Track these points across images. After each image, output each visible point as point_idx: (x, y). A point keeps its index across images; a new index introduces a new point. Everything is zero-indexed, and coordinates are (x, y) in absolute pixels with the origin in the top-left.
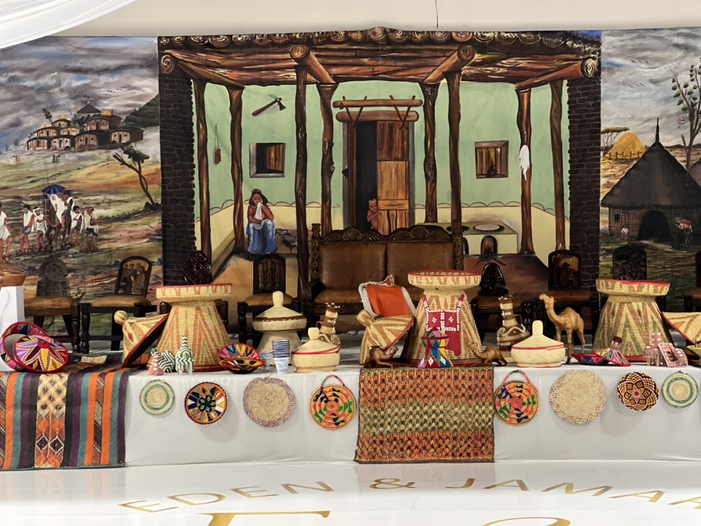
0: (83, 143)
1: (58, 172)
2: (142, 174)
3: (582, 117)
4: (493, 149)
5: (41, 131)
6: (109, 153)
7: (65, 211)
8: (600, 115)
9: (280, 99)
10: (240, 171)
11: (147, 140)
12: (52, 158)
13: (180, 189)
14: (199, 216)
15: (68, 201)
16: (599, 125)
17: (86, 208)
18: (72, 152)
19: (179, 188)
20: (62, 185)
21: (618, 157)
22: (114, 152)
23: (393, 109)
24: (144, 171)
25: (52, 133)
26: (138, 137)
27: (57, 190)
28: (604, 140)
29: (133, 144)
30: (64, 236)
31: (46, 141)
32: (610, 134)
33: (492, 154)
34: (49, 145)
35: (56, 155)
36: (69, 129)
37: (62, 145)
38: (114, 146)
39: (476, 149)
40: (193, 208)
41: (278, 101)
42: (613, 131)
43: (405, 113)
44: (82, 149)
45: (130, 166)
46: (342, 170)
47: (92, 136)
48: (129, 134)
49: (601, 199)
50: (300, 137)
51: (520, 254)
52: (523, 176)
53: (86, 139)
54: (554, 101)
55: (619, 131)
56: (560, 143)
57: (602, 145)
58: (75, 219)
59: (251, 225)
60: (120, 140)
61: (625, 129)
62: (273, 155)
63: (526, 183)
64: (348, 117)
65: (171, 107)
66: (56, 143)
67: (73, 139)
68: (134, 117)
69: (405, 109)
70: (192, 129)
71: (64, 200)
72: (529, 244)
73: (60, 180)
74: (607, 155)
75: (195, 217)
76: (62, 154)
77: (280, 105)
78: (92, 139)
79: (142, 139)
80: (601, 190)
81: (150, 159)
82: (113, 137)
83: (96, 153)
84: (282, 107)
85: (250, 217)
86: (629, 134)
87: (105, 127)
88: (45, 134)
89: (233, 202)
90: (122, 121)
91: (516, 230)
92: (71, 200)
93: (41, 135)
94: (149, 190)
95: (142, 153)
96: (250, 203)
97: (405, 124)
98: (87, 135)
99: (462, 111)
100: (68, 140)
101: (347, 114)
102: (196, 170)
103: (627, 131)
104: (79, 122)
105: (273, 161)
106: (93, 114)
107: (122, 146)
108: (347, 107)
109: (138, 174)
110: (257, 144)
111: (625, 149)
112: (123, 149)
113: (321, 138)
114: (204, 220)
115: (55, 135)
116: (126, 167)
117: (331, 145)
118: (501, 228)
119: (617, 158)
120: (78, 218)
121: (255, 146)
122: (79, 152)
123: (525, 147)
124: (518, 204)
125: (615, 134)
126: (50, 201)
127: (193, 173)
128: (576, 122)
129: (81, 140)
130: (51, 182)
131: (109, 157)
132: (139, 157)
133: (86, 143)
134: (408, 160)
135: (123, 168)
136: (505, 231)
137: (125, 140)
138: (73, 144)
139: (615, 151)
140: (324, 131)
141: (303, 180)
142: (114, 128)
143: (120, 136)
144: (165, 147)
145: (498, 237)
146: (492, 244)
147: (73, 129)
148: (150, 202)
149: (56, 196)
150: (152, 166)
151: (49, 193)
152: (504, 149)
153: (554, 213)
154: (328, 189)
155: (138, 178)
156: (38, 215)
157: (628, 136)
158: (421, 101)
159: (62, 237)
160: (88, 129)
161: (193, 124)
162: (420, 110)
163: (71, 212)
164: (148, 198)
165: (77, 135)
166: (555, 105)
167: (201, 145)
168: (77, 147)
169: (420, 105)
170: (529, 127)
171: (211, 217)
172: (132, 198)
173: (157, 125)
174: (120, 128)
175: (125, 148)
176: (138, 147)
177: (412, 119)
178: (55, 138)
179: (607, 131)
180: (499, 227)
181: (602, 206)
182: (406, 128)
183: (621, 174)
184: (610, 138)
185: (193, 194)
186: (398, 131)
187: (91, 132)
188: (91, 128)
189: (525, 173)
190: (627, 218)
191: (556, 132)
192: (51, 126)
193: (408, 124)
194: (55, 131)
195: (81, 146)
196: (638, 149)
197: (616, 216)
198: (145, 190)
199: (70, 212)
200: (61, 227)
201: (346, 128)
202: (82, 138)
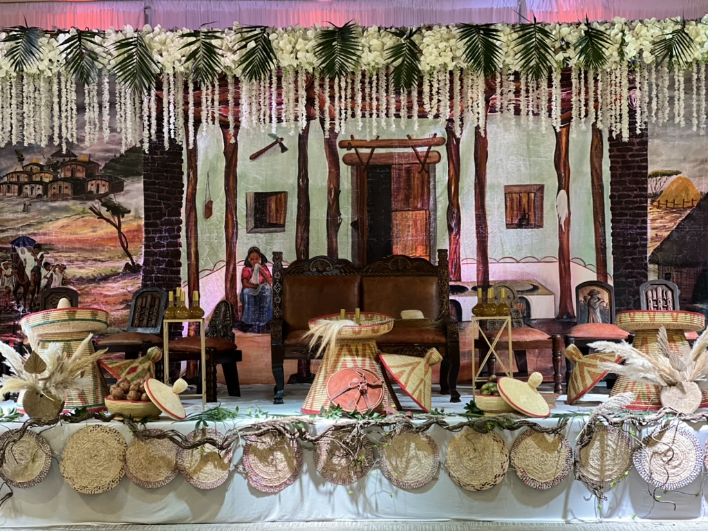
0: (56, 191)
1: (28, 223)
2: (122, 231)
3: (625, 157)
4: (526, 195)
5: (11, 175)
6: (84, 205)
7: (35, 267)
8: (647, 155)
9: (282, 139)
10: (235, 225)
11: (128, 192)
12: (23, 206)
13: (165, 249)
14: (187, 279)
15: (38, 257)
16: (646, 168)
17: (58, 265)
18: (44, 201)
19: (164, 247)
20: (33, 238)
21: (669, 205)
22: (90, 203)
23: (410, 150)
24: (124, 228)
25: (24, 178)
26: (117, 187)
27: (27, 243)
28: (652, 186)
29: (112, 196)
30: (33, 296)
31: (16, 187)
32: (659, 178)
33: (524, 200)
34: (20, 191)
35: (27, 203)
36: (43, 174)
37: (34, 192)
38: (90, 196)
39: (505, 194)
40: (179, 270)
41: (278, 141)
42: (663, 174)
43: (425, 154)
44: (55, 198)
45: (108, 221)
46: (350, 222)
47: (66, 184)
48: (107, 183)
49: (649, 255)
50: (301, 183)
51: (558, 318)
52: (560, 226)
53: (60, 187)
54: (595, 137)
55: (669, 175)
56: (602, 187)
57: (649, 191)
58: (45, 277)
59: (246, 290)
60: (98, 191)
61: (677, 173)
62: (273, 206)
63: (564, 234)
64: (357, 160)
65: (156, 154)
66: (27, 189)
67: (46, 186)
68: (113, 164)
69: (425, 149)
70: (181, 179)
71: (34, 254)
72: (568, 306)
73: (30, 232)
74: (655, 204)
75: (182, 282)
76: (33, 202)
77: (282, 145)
78: (66, 187)
79: (122, 190)
80: (649, 244)
81: (131, 214)
82: (89, 187)
83: (70, 203)
84: (284, 149)
85: (245, 280)
86: (680, 178)
87: (81, 175)
88: (15, 179)
89: (225, 263)
90: (101, 168)
91: (553, 292)
92: (42, 255)
93: (11, 180)
94: (129, 249)
95: (122, 207)
96: (245, 264)
97: (426, 167)
98: (61, 183)
99: (489, 149)
100: (41, 187)
101: (356, 156)
102: (183, 226)
103: (679, 175)
104: (54, 167)
105: (273, 213)
106: (68, 158)
107: (100, 197)
108: (356, 147)
109: (117, 231)
110: (255, 193)
111: (676, 196)
112: (101, 201)
113: (325, 184)
114: (192, 284)
115: (26, 180)
116: (105, 221)
117: (338, 192)
118: (535, 288)
119: (667, 207)
120: (48, 276)
121: (252, 195)
122: (52, 201)
123: (563, 192)
124: (555, 260)
125: (665, 178)
126: (18, 254)
127: (179, 229)
128: (618, 162)
129: (54, 188)
130: (21, 233)
131: (84, 209)
132: (118, 211)
133: (60, 191)
134: (428, 209)
135: (100, 221)
136: (540, 291)
137: (103, 190)
138: (45, 192)
139: (665, 199)
140: (329, 176)
141: (306, 234)
142: (91, 176)
143: (98, 186)
144: (150, 199)
145: (531, 298)
146: (525, 307)
147: (47, 175)
148: (130, 263)
149: (26, 250)
150: (135, 220)
151: (18, 245)
152: (539, 194)
153: (595, 270)
154: (335, 244)
155: (117, 235)
156: (6, 269)
157: (680, 181)
158: (444, 139)
159: (30, 296)
160: (62, 176)
161: (183, 173)
162: (442, 150)
163: (42, 268)
164: (128, 259)
165: (50, 182)
166: (596, 141)
167: (189, 197)
168: (49, 196)
169: (442, 144)
170: (567, 168)
171: (200, 281)
172: (109, 257)
173: (138, 174)
174: (98, 176)
175: (103, 200)
176: (119, 199)
177: (433, 160)
178: (26, 183)
179: (655, 175)
180: (532, 287)
181: (650, 263)
182: (426, 172)
183: (673, 226)
184: (659, 183)
185: (179, 254)
186: (417, 175)
187: (65, 179)
188: (65, 175)
189: (563, 222)
190: (679, 276)
191: (597, 174)
192: (22, 170)
193: (429, 167)
194: (26, 176)
195: (54, 195)
196: (691, 197)
197: (666, 274)
198: (125, 249)
199: (40, 268)
200: (30, 285)
201: (355, 173)
202: (55, 186)
